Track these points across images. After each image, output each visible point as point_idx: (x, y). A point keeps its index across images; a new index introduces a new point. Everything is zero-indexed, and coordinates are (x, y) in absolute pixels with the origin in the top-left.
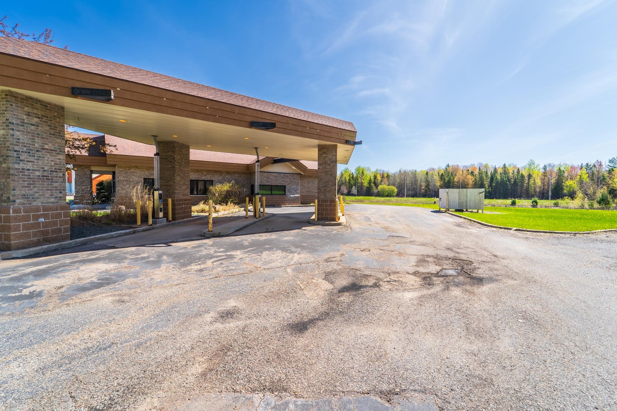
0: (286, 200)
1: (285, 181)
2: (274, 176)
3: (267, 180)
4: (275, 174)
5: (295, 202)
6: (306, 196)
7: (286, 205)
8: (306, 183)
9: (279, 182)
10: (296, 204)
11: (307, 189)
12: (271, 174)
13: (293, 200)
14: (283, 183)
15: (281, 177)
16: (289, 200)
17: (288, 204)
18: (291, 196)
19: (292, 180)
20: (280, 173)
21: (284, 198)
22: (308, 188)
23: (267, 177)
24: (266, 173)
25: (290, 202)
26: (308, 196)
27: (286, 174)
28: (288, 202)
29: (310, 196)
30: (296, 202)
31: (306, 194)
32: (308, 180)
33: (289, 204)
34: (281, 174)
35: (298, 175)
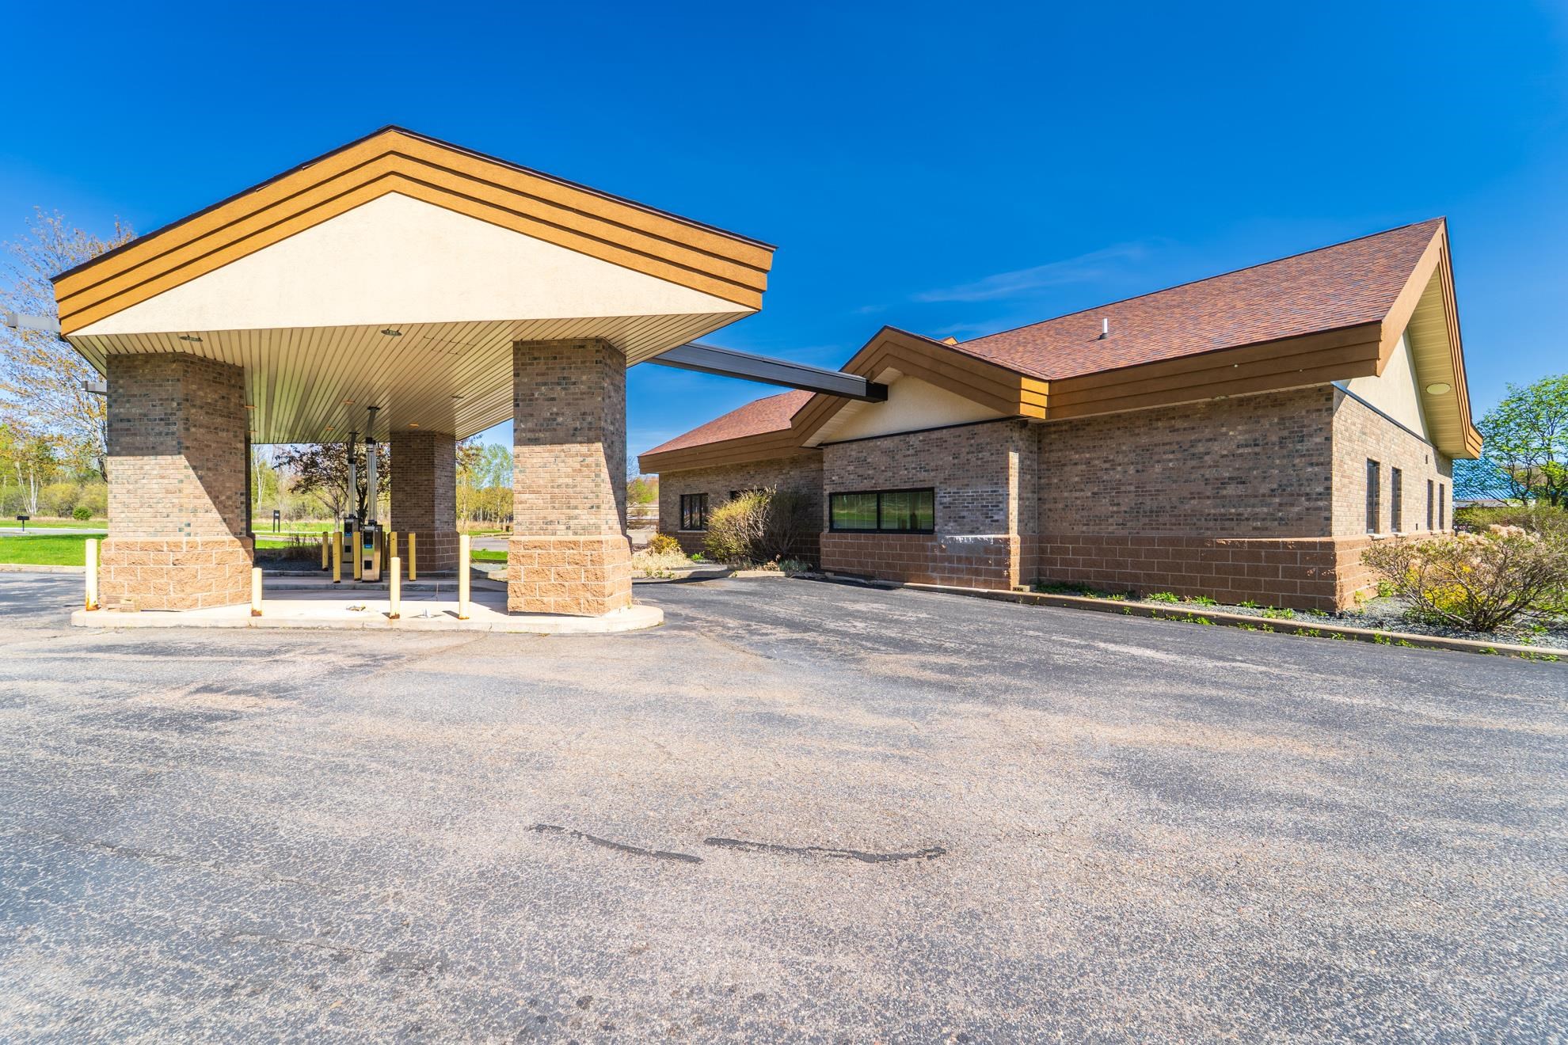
0: (934, 559)
1: (933, 465)
2: (885, 452)
3: (860, 471)
4: (887, 444)
5: (977, 572)
6: (1122, 541)
7: (932, 580)
8: (1120, 458)
9: (907, 474)
10: (986, 584)
11: (1127, 502)
12: (871, 444)
13: (969, 560)
14: (923, 475)
15: (911, 452)
16: (950, 559)
17: (943, 580)
18: (959, 538)
19: (963, 456)
20: (908, 433)
21: (924, 548)
22: (1140, 489)
23: (858, 459)
24: (854, 446)
25: (952, 571)
26: (1138, 541)
27: (935, 435)
28: (943, 570)
29: (1151, 541)
30: (988, 573)
31: (1122, 532)
32: (1144, 440)
33: (949, 580)
34: (912, 439)
35: (998, 425)
